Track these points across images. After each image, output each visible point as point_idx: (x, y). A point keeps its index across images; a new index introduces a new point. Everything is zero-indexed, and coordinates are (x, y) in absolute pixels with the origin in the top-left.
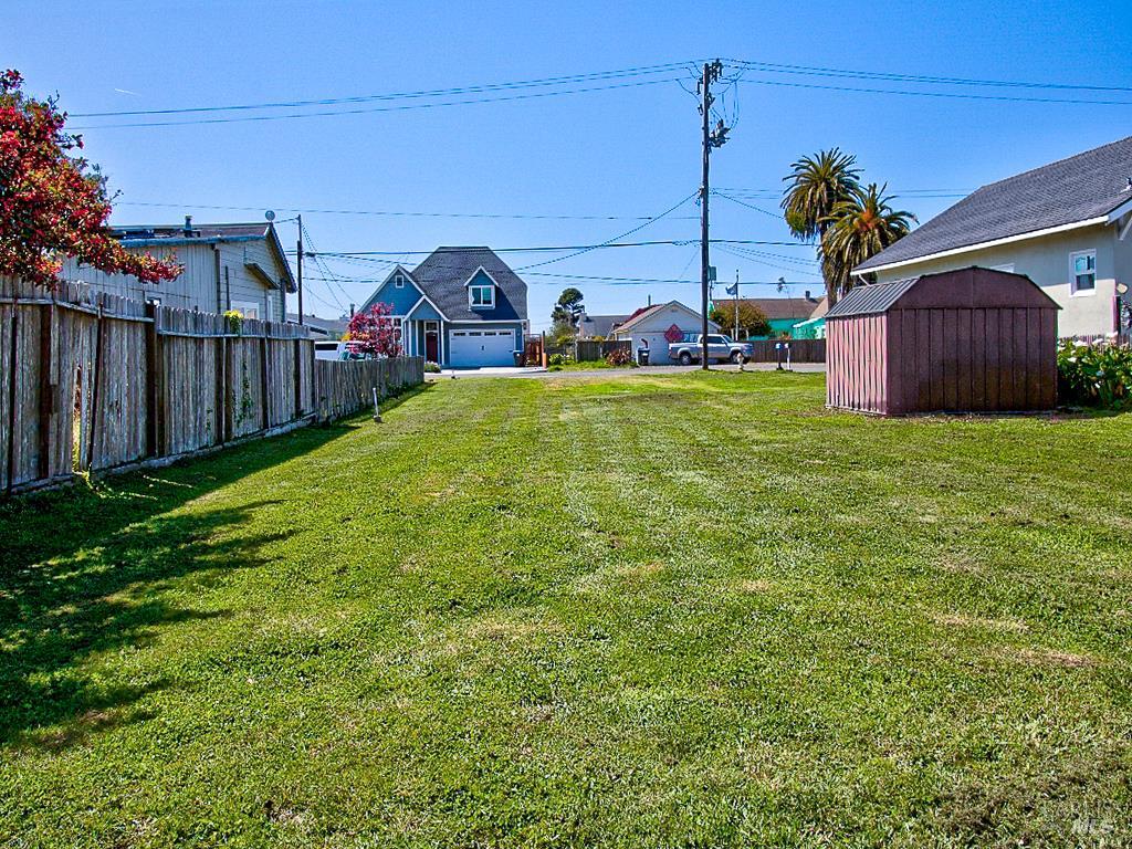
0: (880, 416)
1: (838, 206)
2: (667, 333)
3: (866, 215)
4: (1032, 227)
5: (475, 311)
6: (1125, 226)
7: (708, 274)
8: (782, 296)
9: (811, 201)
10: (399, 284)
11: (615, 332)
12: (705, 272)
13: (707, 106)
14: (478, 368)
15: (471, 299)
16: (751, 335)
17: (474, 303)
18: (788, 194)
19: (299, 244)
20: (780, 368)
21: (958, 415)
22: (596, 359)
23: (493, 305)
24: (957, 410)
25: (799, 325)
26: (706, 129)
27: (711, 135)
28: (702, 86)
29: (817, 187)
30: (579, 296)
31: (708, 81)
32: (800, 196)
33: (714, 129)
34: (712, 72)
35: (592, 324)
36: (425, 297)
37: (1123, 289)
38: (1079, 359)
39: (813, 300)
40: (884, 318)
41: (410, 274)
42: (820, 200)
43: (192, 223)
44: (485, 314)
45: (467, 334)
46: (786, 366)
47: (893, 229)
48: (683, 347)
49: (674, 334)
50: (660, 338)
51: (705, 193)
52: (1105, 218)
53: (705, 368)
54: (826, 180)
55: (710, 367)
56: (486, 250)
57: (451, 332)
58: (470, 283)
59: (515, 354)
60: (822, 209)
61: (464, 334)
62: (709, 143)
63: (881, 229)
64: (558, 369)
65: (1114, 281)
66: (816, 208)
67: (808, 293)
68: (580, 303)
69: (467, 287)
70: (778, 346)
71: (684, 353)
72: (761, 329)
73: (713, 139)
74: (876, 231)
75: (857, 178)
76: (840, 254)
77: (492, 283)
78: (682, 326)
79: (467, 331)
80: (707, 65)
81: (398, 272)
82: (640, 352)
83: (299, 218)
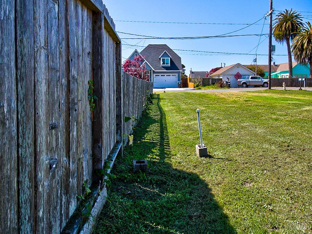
2: (236, 75)
3: (311, 32)
5: (163, 67)
9: (285, 28)
11: (211, 76)
15: (162, 63)
17: (162, 64)
22: (210, 85)
23: (169, 65)
25: (273, 74)
29: (287, 23)
35: (194, 74)
36: (146, 61)
39: (276, 65)
41: (140, 53)
42: (288, 28)
44: (167, 68)
46: (303, 88)
48: (243, 81)
49: (238, 76)
50: (233, 78)
53: (270, 88)
55: (272, 88)
56: (165, 46)
58: (161, 57)
59: (179, 83)
61: (159, 76)
66: (287, 31)
69: (160, 59)
71: (244, 83)
75: (302, 20)
76: (302, 46)
77: (169, 57)
78: (241, 73)
79: (160, 75)
81: (136, 52)
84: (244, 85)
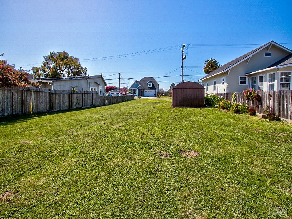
5: (149, 87)
6: (228, 73)
10: (136, 83)
15: (148, 85)
19: (120, 77)
23: (152, 86)
26: (183, 56)
29: (210, 65)
33: (184, 56)
34: (184, 46)
36: (140, 85)
37: (228, 84)
41: (139, 82)
42: (210, 67)
43: (89, 76)
44: (150, 88)
45: (147, 91)
51: (182, 67)
52: (223, 72)
56: (152, 77)
57: (144, 91)
58: (148, 83)
59: (155, 94)
62: (183, 59)
65: (226, 83)
77: (152, 83)
81: (136, 81)
83: (120, 73)
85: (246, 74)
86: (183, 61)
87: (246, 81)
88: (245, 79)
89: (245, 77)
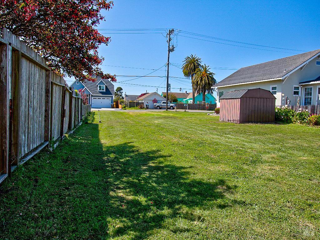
0: (237, 123)
1: (197, 70)
2: (153, 100)
3: (204, 73)
4: (262, 79)
5: (99, 92)
6: (284, 80)
7: (168, 86)
8: (181, 92)
9: (190, 68)
10: (78, 83)
11: (138, 100)
12: (167, 85)
13: (170, 41)
14: (101, 108)
15: (99, 89)
16: (173, 102)
18: (184, 65)
20: (185, 111)
21: (257, 123)
22: (134, 107)
23: (105, 91)
24: (256, 122)
25: (184, 100)
27: (170, 49)
28: (168, 36)
29: (191, 64)
30: (121, 89)
31: (170, 34)
32: (186, 67)
33: (171, 47)
34: (171, 32)
35: (128, 97)
36: (86, 87)
37: (283, 95)
38: (278, 111)
39: (188, 94)
40: (239, 99)
42: (192, 68)
44: (102, 93)
45: (101, 99)
46: (187, 110)
47: (210, 76)
48: (158, 104)
49: (155, 101)
50: (151, 102)
51: (168, 64)
52: (282, 78)
53: (167, 110)
54: (193, 63)
55: (168, 110)
57: (93, 98)
58: (98, 84)
59: (111, 105)
60: (192, 70)
63: (207, 76)
64: (125, 109)
65: (281, 93)
67: (186, 92)
68: (122, 91)
69: (97, 85)
70: (185, 105)
71: (158, 106)
72: (175, 101)
73: (170, 50)
74: (206, 77)
75: (201, 63)
76: (197, 82)
77: (105, 85)
78: (157, 99)
79: (97, 98)
80: (170, 30)
81: (78, 80)
82: (146, 105)
84: (158, 108)
85: (300, 83)
86: (169, 55)
87: (298, 92)
88: (299, 90)
89: (299, 87)
